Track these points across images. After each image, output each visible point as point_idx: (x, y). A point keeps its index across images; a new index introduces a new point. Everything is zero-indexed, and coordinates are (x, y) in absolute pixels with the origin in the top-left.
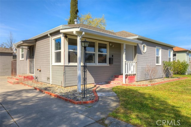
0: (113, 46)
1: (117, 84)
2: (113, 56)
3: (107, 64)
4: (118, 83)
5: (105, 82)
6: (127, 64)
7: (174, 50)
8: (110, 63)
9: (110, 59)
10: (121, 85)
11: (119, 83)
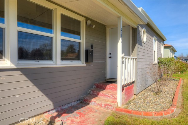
0: (94, 26)
1: (103, 106)
2: (92, 46)
3: (81, 63)
4: (106, 105)
5: (78, 101)
6: (124, 62)
7: (165, 44)
8: (87, 61)
9: (87, 51)
10: (114, 110)
11: (108, 105)
